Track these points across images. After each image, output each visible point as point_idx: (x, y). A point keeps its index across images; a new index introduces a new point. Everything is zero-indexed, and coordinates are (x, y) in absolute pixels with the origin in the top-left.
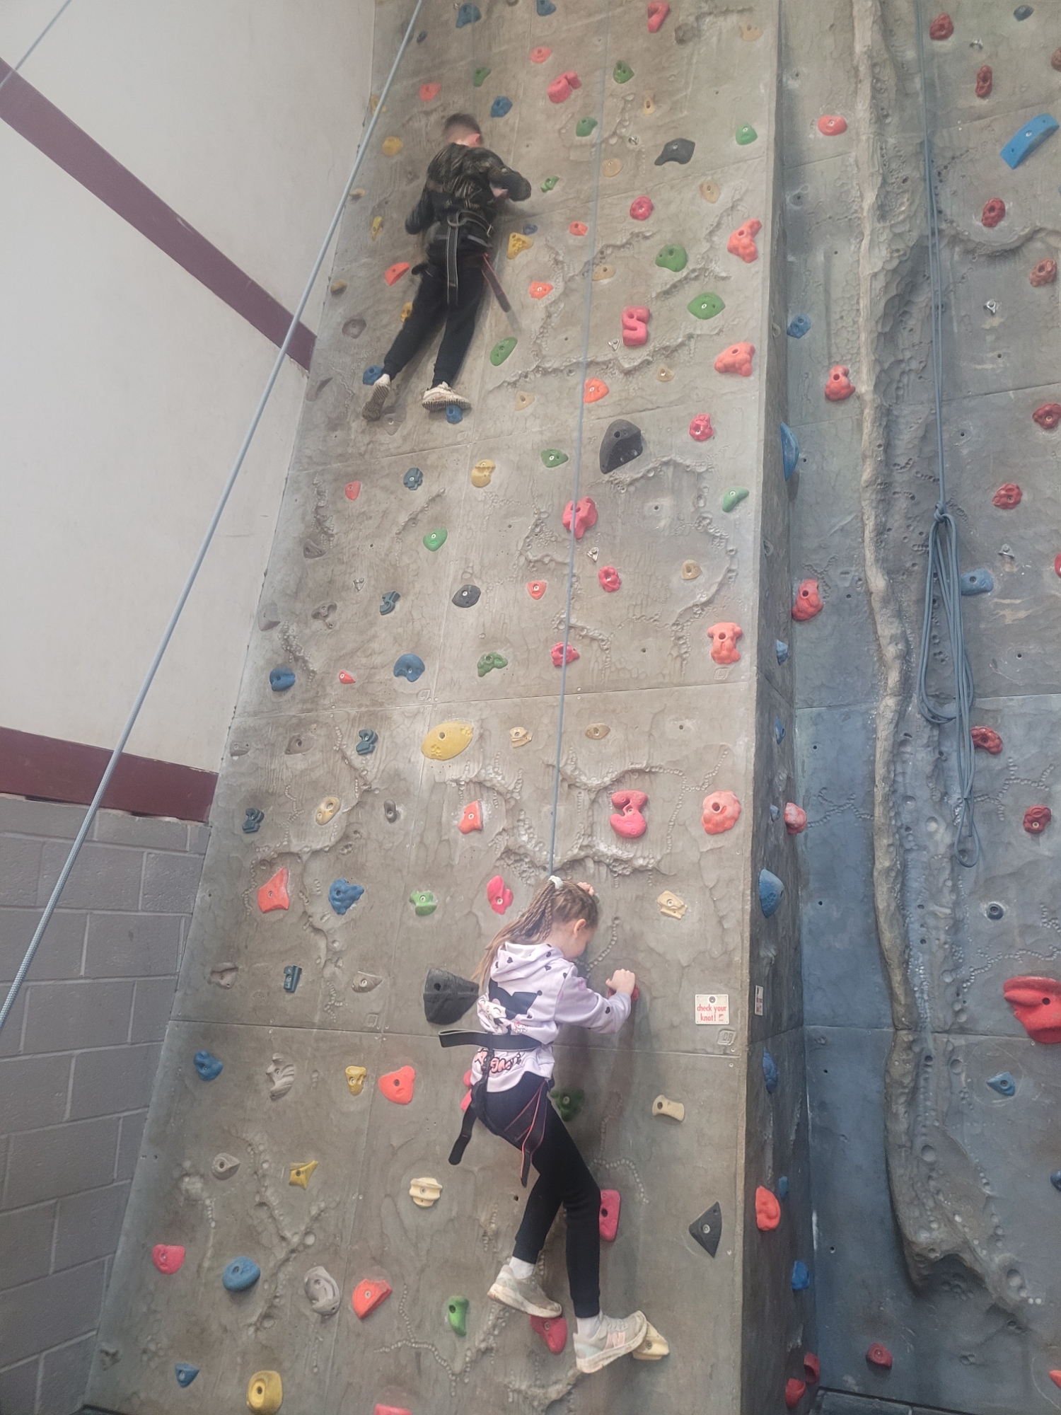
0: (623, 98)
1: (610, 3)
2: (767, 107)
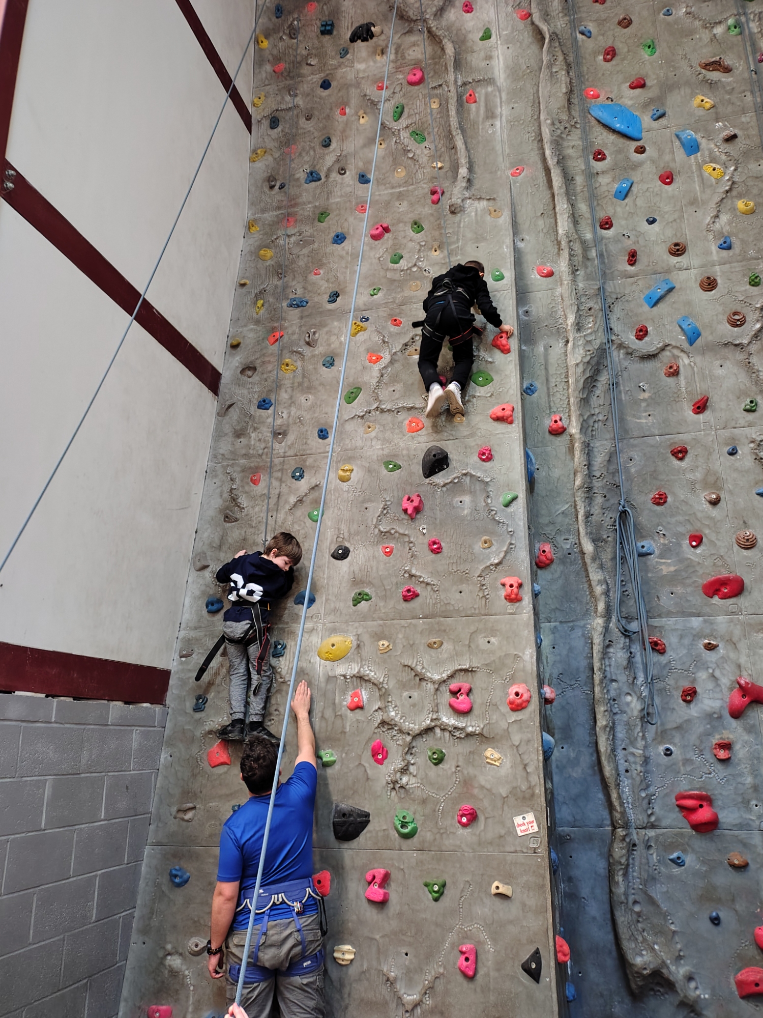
0: (419, 243)
1: (405, 182)
2: (509, 260)
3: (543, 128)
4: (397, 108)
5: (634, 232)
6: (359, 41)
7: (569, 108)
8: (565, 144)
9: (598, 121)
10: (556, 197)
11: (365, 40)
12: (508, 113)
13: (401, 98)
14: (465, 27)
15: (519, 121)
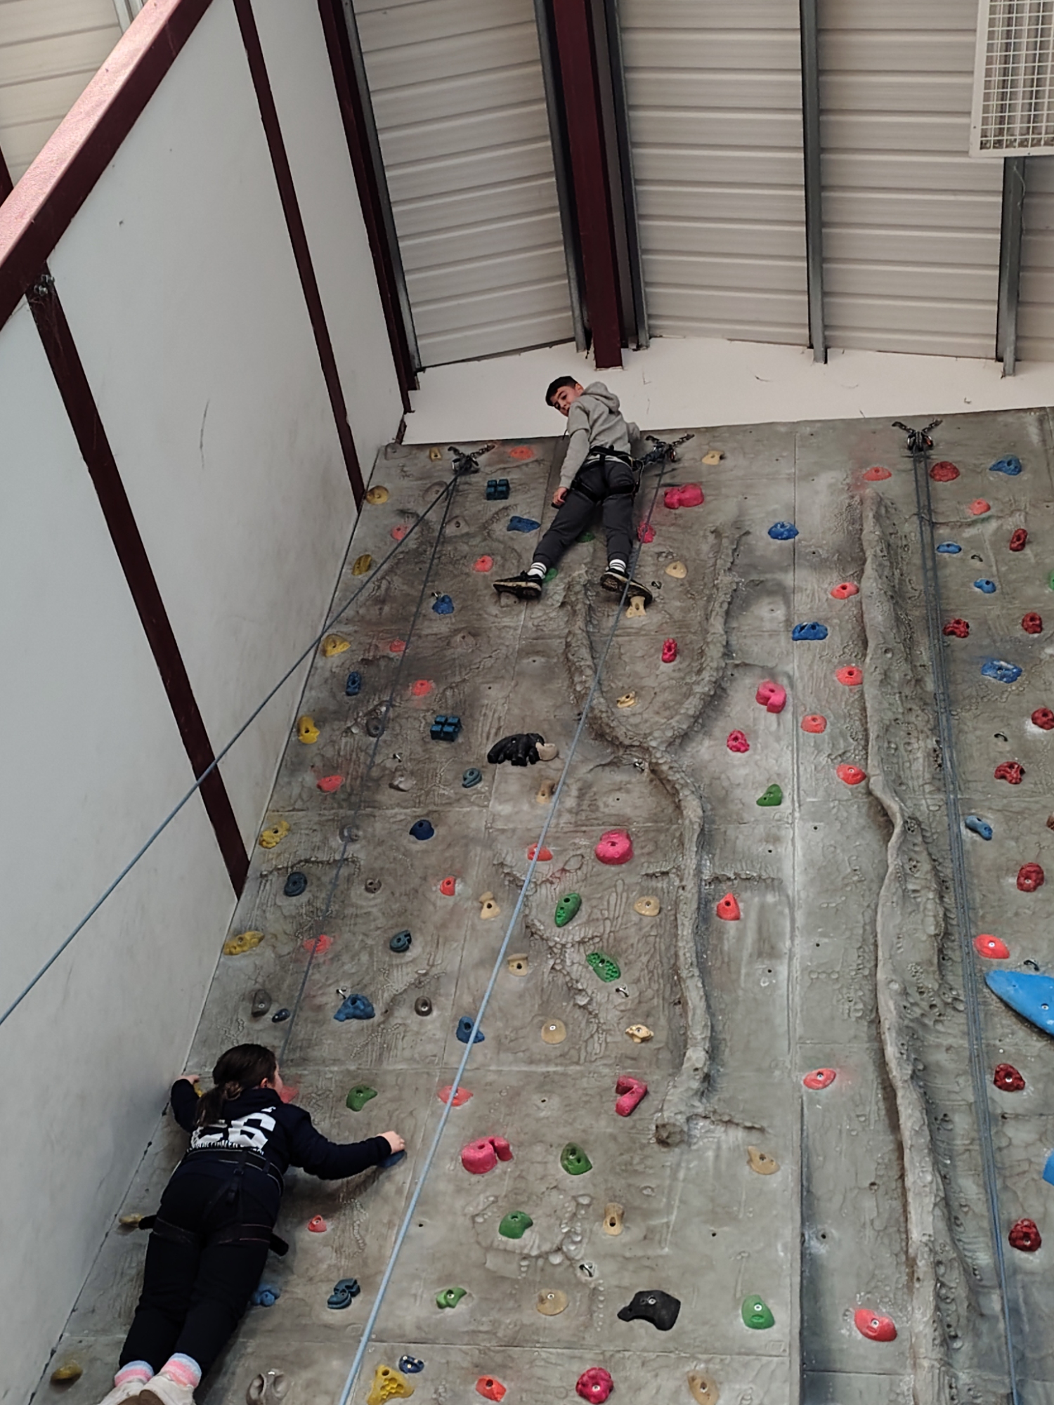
0: (574, 1198)
1: (561, 1056)
3: (880, 996)
4: (567, 900)
7: (940, 965)
8: (931, 1039)
9: (1007, 1006)
10: (907, 1152)
11: (520, 762)
12: (806, 953)
13: (578, 882)
14: (729, 775)
15: (829, 975)
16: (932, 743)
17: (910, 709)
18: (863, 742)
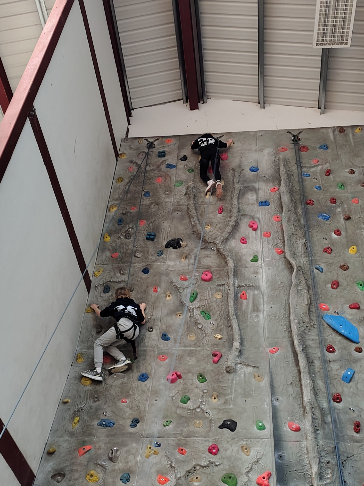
0: (202, 390)
1: (195, 344)
2: (268, 415)
3: (292, 324)
4: (193, 294)
5: (357, 408)
6: (171, 248)
7: (309, 314)
8: (307, 337)
9: (329, 326)
10: (302, 373)
11: (175, 248)
12: (268, 310)
13: (196, 288)
14: (241, 251)
15: (275, 317)
16: (304, 241)
17: (297, 230)
18: (282, 240)
